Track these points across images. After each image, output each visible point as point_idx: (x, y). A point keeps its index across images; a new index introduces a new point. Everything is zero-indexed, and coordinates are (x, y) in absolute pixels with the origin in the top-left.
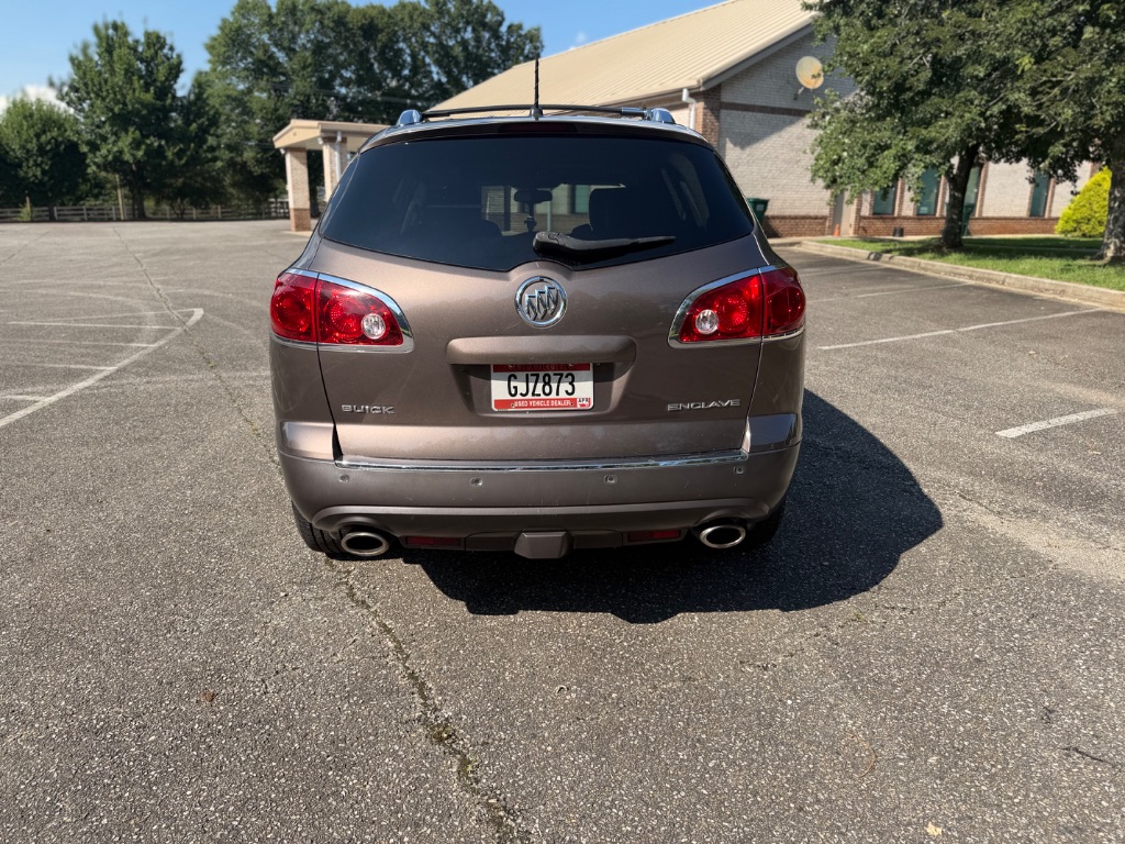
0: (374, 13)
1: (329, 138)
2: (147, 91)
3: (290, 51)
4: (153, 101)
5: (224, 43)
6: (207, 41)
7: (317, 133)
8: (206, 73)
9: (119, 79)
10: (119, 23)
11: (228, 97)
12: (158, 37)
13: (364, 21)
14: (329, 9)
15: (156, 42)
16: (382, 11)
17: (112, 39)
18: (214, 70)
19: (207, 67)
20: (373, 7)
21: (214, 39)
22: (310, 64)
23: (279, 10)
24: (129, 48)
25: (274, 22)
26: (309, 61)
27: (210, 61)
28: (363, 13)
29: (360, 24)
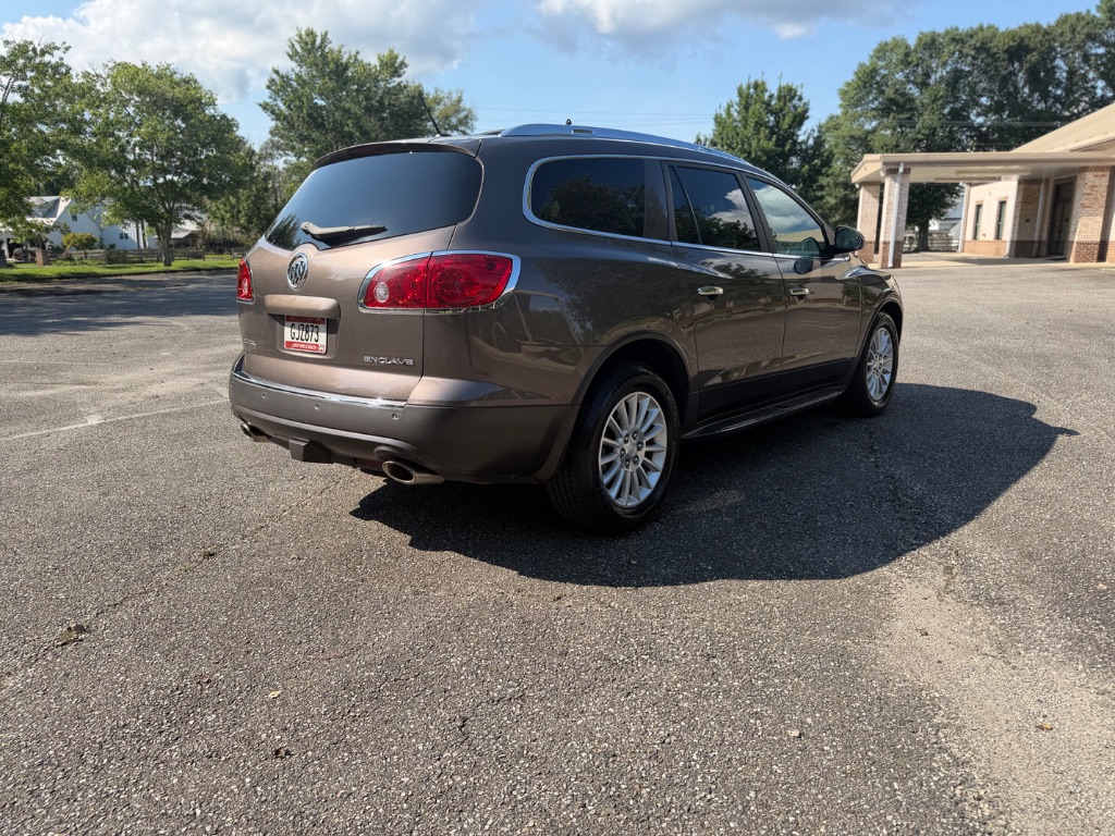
0: (1024, 33)
1: (892, 170)
2: (770, 139)
3: (923, 85)
4: (774, 148)
5: (855, 85)
6: (841, 86)
7: (879, 165)
8: (837, 117)
9: (750, 131)
10: (760, 82)
11: (852, 137)
12: (790, 90)
13: (1011, 43)
14: (971, 37)
15: (788, 94)
16: (1037, 29)
17: (751, 97)
18: (846, 113)
19: (839, 112)
20: (1027, 26)
21: (848, 84)
22: (941, 97)
23: (918, 45)
24: (763, 102)
25: (910, 59)
26: (942, 93)
27: (841, 106)
28: (1012, 35)
29: (1006, 47)
